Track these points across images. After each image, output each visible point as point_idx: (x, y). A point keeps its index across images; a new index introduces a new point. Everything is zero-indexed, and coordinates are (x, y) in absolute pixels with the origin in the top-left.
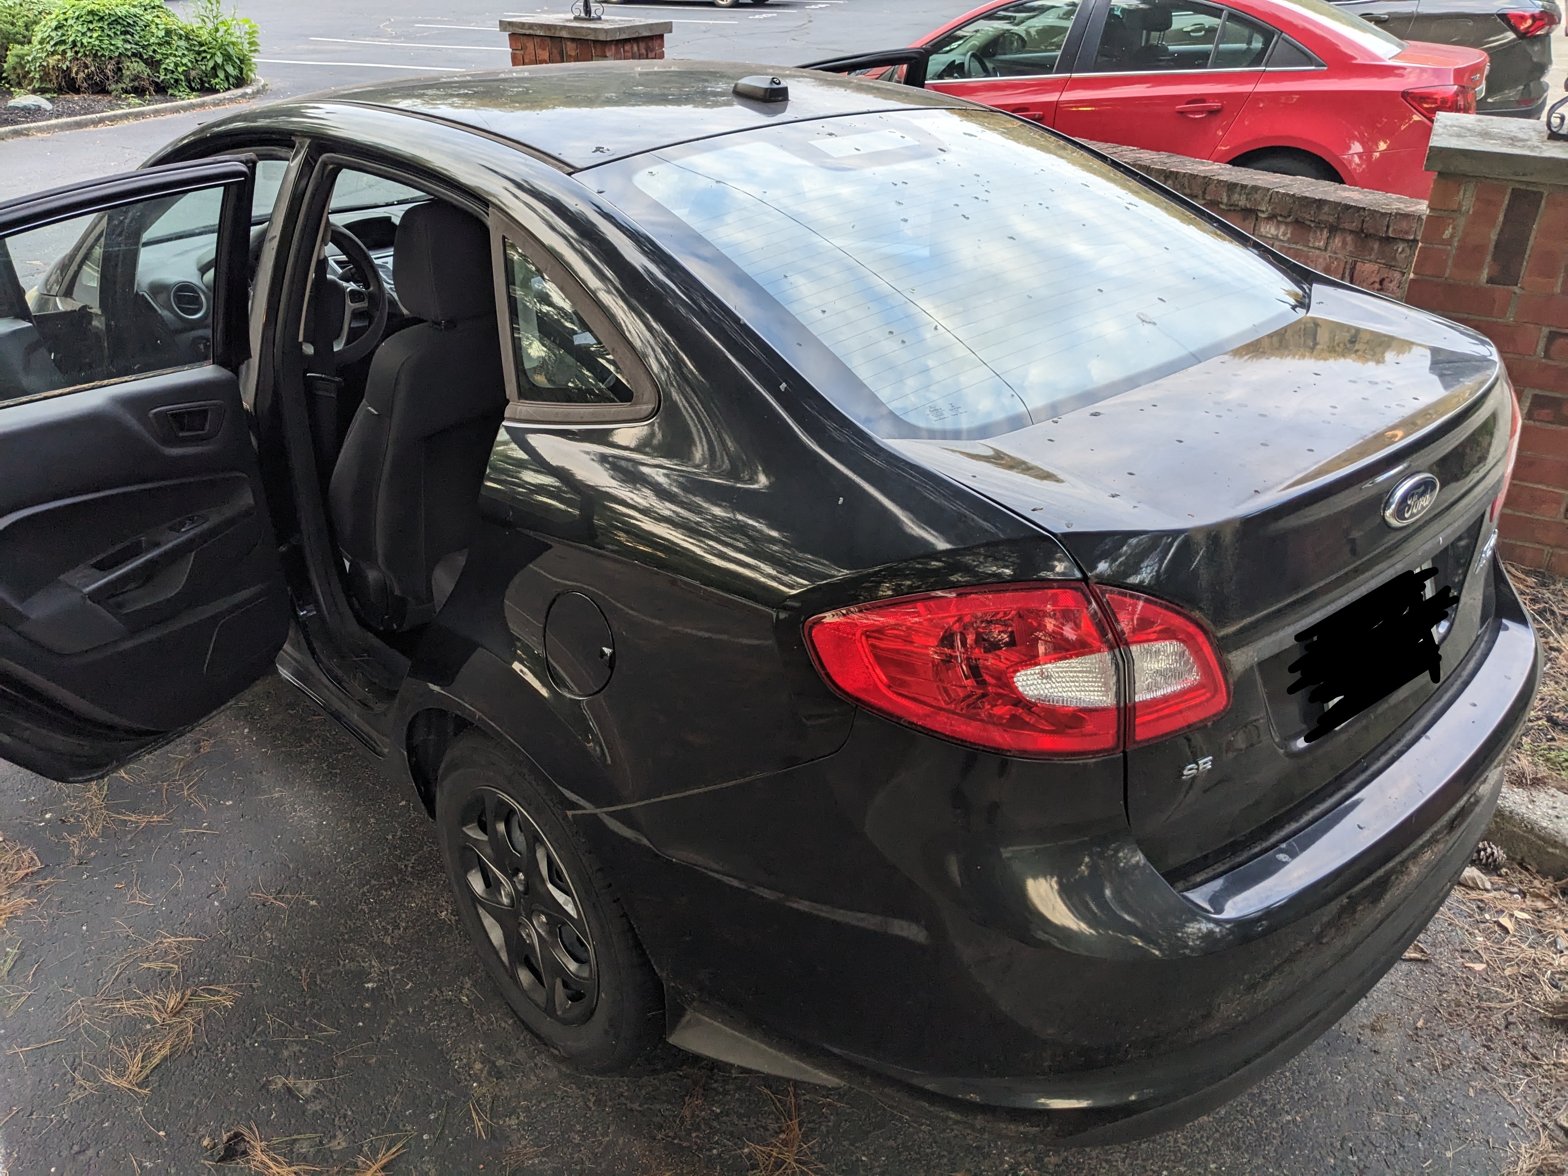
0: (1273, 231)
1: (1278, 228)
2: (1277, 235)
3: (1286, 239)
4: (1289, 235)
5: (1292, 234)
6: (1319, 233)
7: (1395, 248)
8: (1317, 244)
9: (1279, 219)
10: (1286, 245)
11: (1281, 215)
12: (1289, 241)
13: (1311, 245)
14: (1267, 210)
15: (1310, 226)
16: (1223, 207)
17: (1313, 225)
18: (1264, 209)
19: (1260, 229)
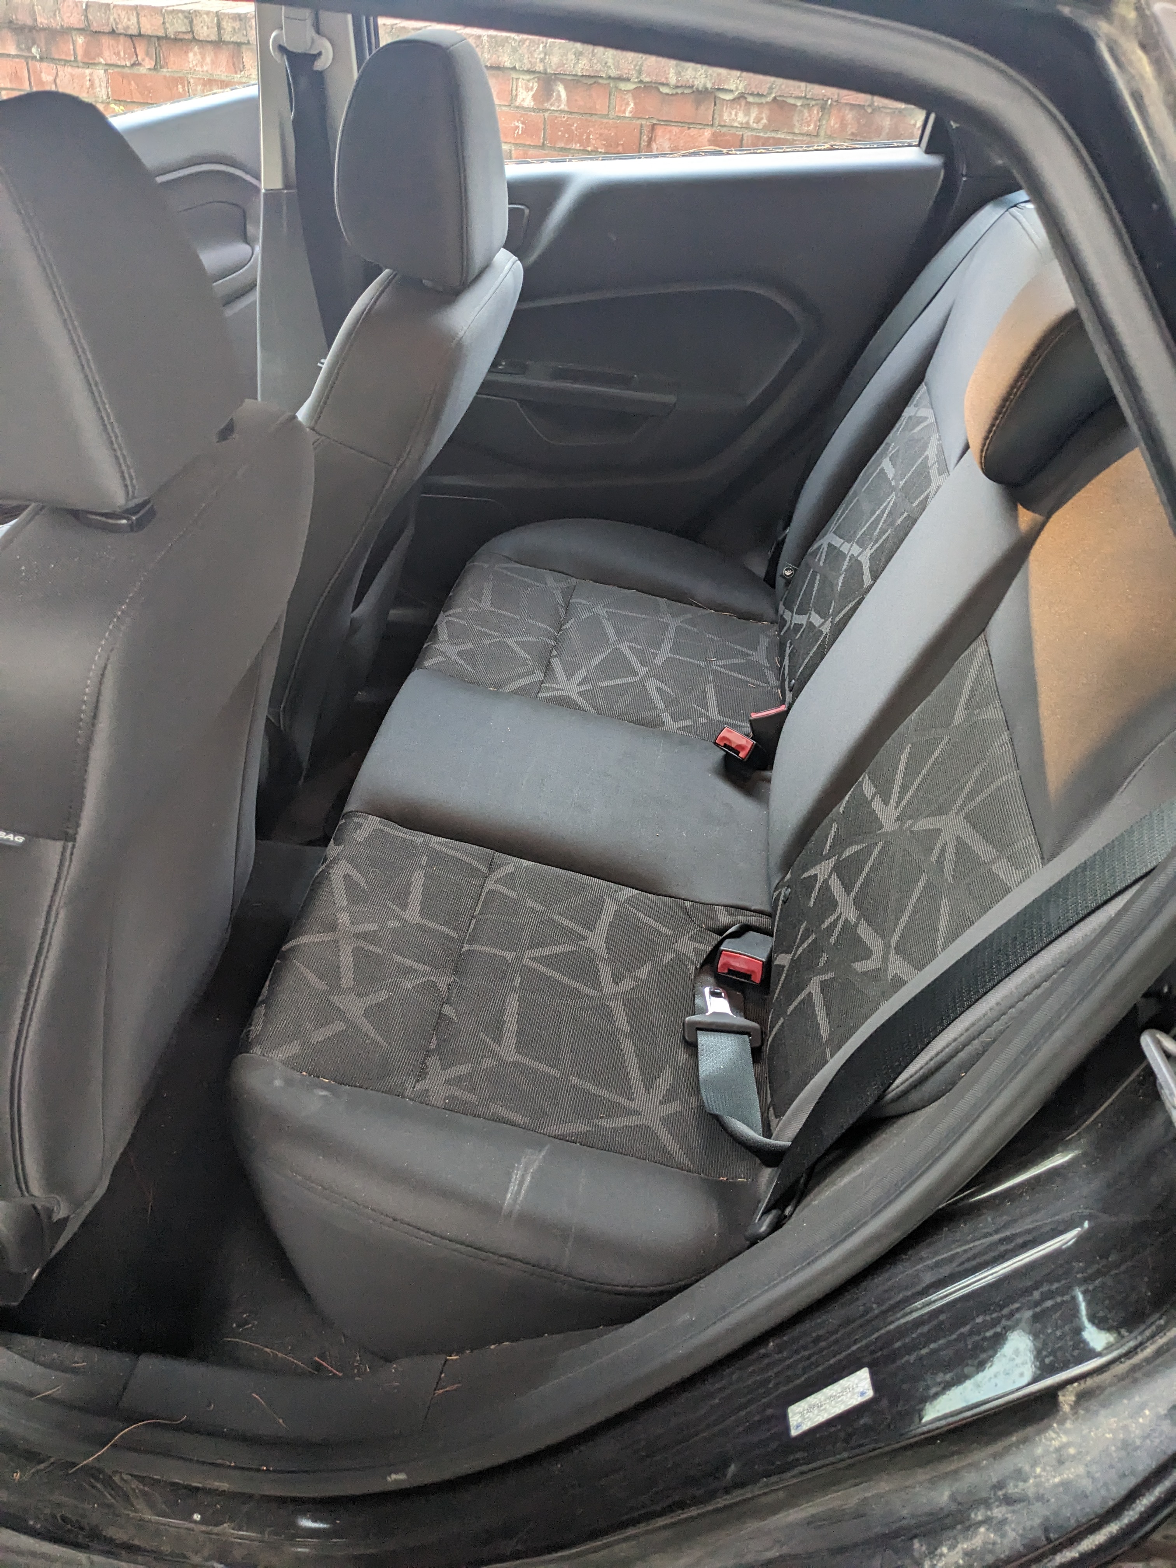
0: (741, 118)
1: (747, 113)
2: (747, 123)
3: (761, 127)
4: (765, 121)
5: (769, 120)
6: (806, 114)
7: (912, 122)
8: (805, 129)
9: (750, 99)
10: (761, 134)
11: (752, 94)
12: (765, 128)
13: (796, 131)
14: (737, 89)
15: (795, 105)
16: (664, 90)
17: (799, 103)
18: (733, 87)
19: (721, 116)
